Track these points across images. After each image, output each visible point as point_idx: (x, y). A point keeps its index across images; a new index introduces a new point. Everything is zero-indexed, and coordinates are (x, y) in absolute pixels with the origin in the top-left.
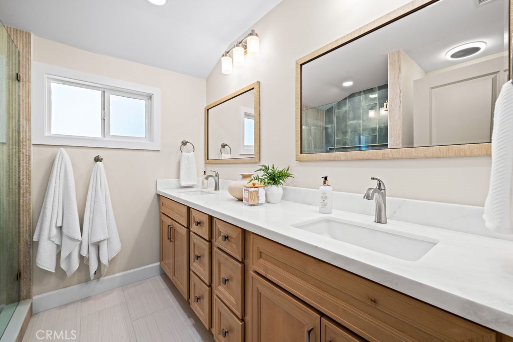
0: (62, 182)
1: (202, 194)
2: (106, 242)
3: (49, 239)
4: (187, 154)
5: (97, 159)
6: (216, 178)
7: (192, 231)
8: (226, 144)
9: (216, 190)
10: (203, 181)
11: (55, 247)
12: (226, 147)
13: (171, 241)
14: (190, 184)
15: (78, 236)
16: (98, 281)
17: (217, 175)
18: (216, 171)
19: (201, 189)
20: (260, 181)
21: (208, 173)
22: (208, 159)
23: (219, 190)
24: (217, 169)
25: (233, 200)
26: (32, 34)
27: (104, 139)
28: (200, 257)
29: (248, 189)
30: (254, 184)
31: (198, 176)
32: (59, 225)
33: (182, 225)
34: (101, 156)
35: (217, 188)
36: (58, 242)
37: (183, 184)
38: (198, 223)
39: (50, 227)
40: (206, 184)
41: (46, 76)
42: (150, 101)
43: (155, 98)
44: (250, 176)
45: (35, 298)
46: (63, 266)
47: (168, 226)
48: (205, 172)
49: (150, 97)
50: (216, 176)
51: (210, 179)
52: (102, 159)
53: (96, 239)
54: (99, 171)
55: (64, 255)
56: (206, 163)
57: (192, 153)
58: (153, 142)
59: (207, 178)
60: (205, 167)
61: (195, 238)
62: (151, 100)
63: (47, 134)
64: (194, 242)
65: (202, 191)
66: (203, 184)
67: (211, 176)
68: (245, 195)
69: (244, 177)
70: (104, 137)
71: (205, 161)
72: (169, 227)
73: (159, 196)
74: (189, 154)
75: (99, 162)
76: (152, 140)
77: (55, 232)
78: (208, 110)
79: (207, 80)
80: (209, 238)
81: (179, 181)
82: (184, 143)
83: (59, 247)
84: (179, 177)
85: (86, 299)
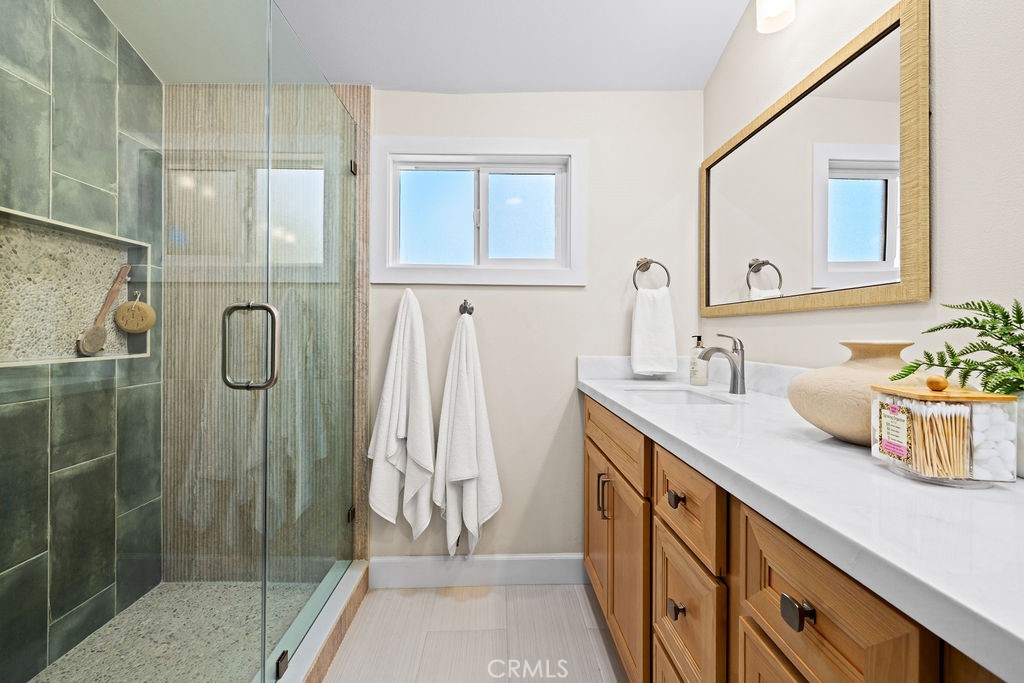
0: (407, 354)
1: (689, 402)
2: (473, 484)
3: (387, 459)
4: (649, 291)
5: (465, 309)
6: (736, 356)
7: (656, 514)
8: (762, 259)
9: (734, 390)
10: (694, 364)
11: (396, 475)
12: (764, 269)
13: (605, 517)
14: (658, 370)
15: (428, 464)
16: (465, 560)
17: (739, 348)
18: (736, 337)
19: (688, 387)
20: (956, 373)
21: (709, 343)
22: (708, 304)
23: (743, 392)
24: (739, 329)
25: (808, 434)
26: (372, 89)
27: (480, 267)
28: (684, 610)
29: (906, 403)
30: (935, 386)
31: (679, 351)
32: (402, 435)
33: (634, 488)
34: (472, 303)
35: (737, 385)
36: (400, 467)
37: (640, 368)
38: (678, 500)
39: (388, 437)
40: (701, 374)
41: (390, 158)
42: (564, 174)
43: (574, 165)
44: (894, 350)
45: (373, 560)
46: (408, 514)
47: (599, 476)
48: (699, 338)
49: (565, 165)
50: (735, 350)
51: (715, 358)
52: (472, 309)
53: (457, 476)
54: (464, 333)
55: (408, 496)
56: (703, 316)
57: (664, 289)
58: (570, 266)
59: (705, 357)
60: (700, 324)
61: (667, 541)
62: (566, 171)
63: (390, 264)
64: (663, 553)
65: (689, 392)
66: (693, 373)
67: (719, 350)
68: (889, 428)
69: (864, 353)
70: (479, 263)
71: (700, 309)
72: (602, 478)
73: (582, 395)
74: (655, 291)
75: (466, 315)
76: (568, 264)
77: (394, 447)
78: (708, 170)
79: (706, 90)
80: (719, 569)
81: (630, 361)
82: (644, 266)
83: (402, 476)
84: (629, 353)
85: (443, 590)
